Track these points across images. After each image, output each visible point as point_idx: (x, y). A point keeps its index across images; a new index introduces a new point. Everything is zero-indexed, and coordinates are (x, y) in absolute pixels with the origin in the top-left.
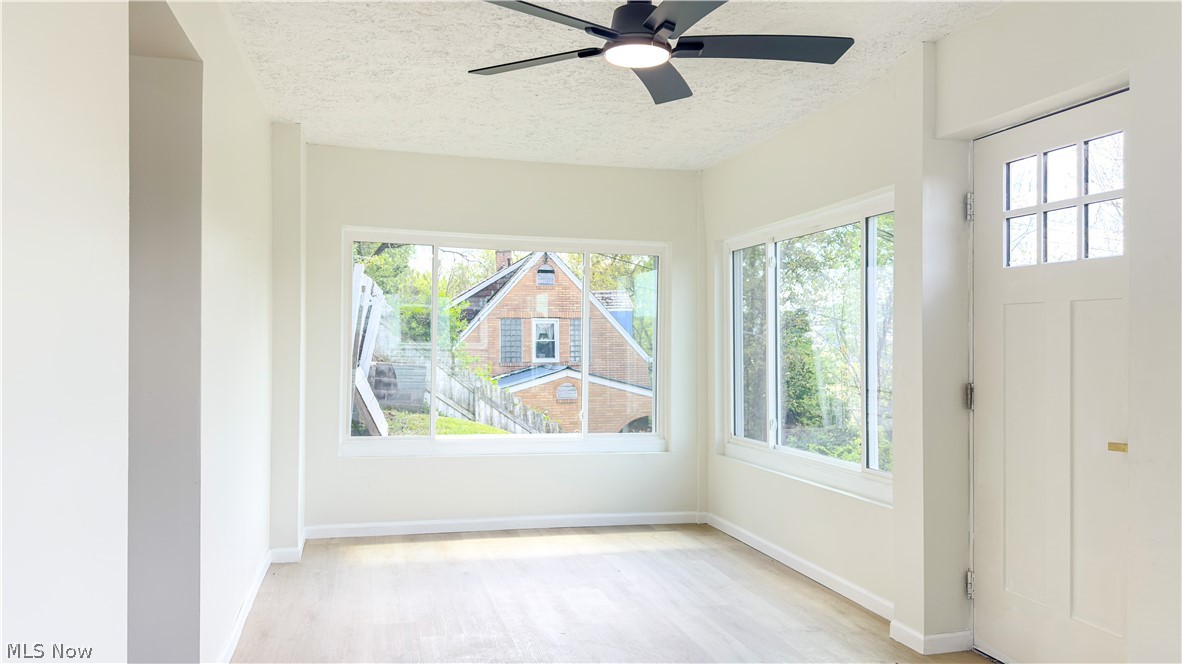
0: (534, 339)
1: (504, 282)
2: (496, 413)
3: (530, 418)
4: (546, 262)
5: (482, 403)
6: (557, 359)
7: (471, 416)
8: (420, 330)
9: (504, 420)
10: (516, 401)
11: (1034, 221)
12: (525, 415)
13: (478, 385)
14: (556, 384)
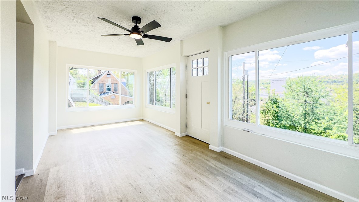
0: (106, 87)
1: (100, 76)
2: (99, 101)
3: (106, 102)
4: (109, 73)
5: (96, 100)
6: (111, 91)
7: (93, 102)
8: (82, 85)
9: (100, 103)
10: (103, 99)
11: (196, 70)
12: (105, 102)
13: (95, 96)
14: (111, 96)
